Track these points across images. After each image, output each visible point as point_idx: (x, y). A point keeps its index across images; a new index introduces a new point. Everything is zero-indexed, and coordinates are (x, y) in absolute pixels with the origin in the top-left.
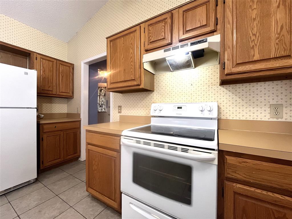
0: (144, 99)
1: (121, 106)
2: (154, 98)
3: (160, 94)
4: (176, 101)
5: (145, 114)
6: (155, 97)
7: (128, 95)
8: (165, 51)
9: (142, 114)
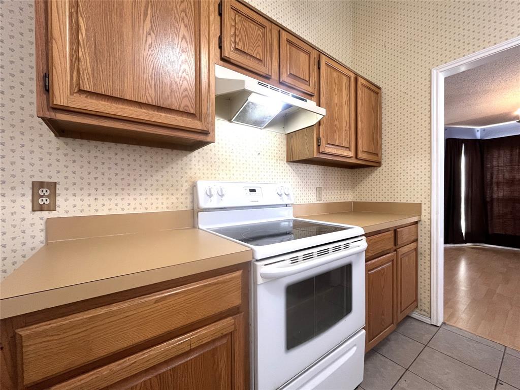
0: (162, 167)
1: (55, 183)
2: (193, 166)
3: (207, 162)
4: (237, 179)
5: (167, 207)
6: (195, 165)
7: (96, 147)
8: (259, 84)
9: (157, 208)
